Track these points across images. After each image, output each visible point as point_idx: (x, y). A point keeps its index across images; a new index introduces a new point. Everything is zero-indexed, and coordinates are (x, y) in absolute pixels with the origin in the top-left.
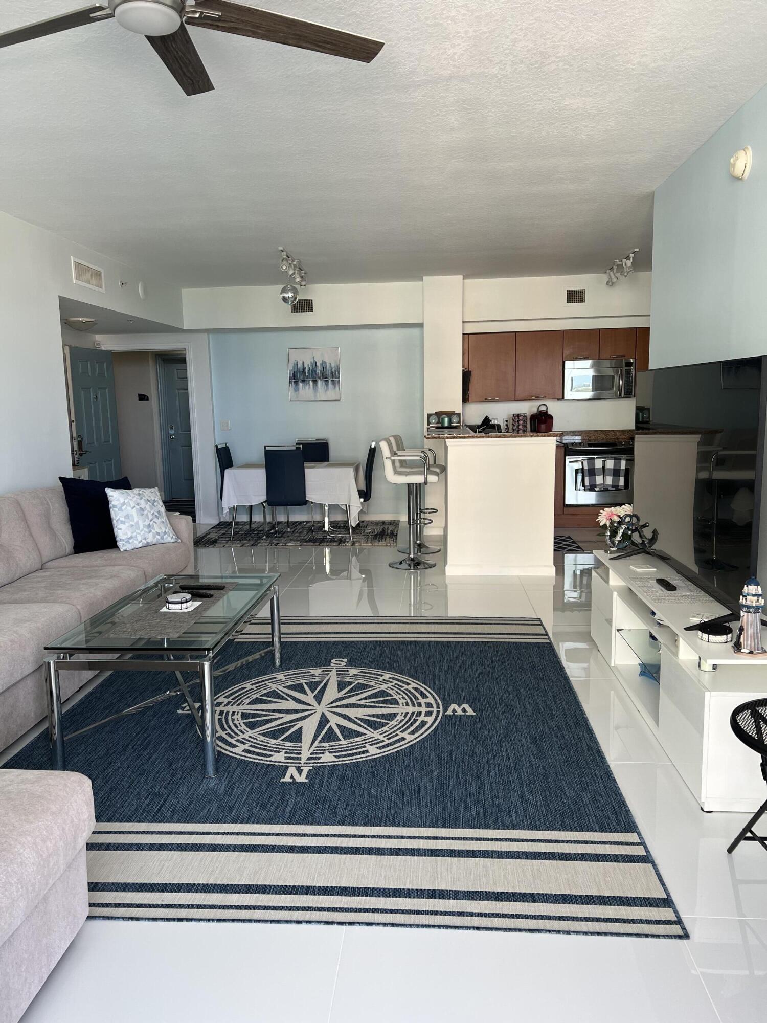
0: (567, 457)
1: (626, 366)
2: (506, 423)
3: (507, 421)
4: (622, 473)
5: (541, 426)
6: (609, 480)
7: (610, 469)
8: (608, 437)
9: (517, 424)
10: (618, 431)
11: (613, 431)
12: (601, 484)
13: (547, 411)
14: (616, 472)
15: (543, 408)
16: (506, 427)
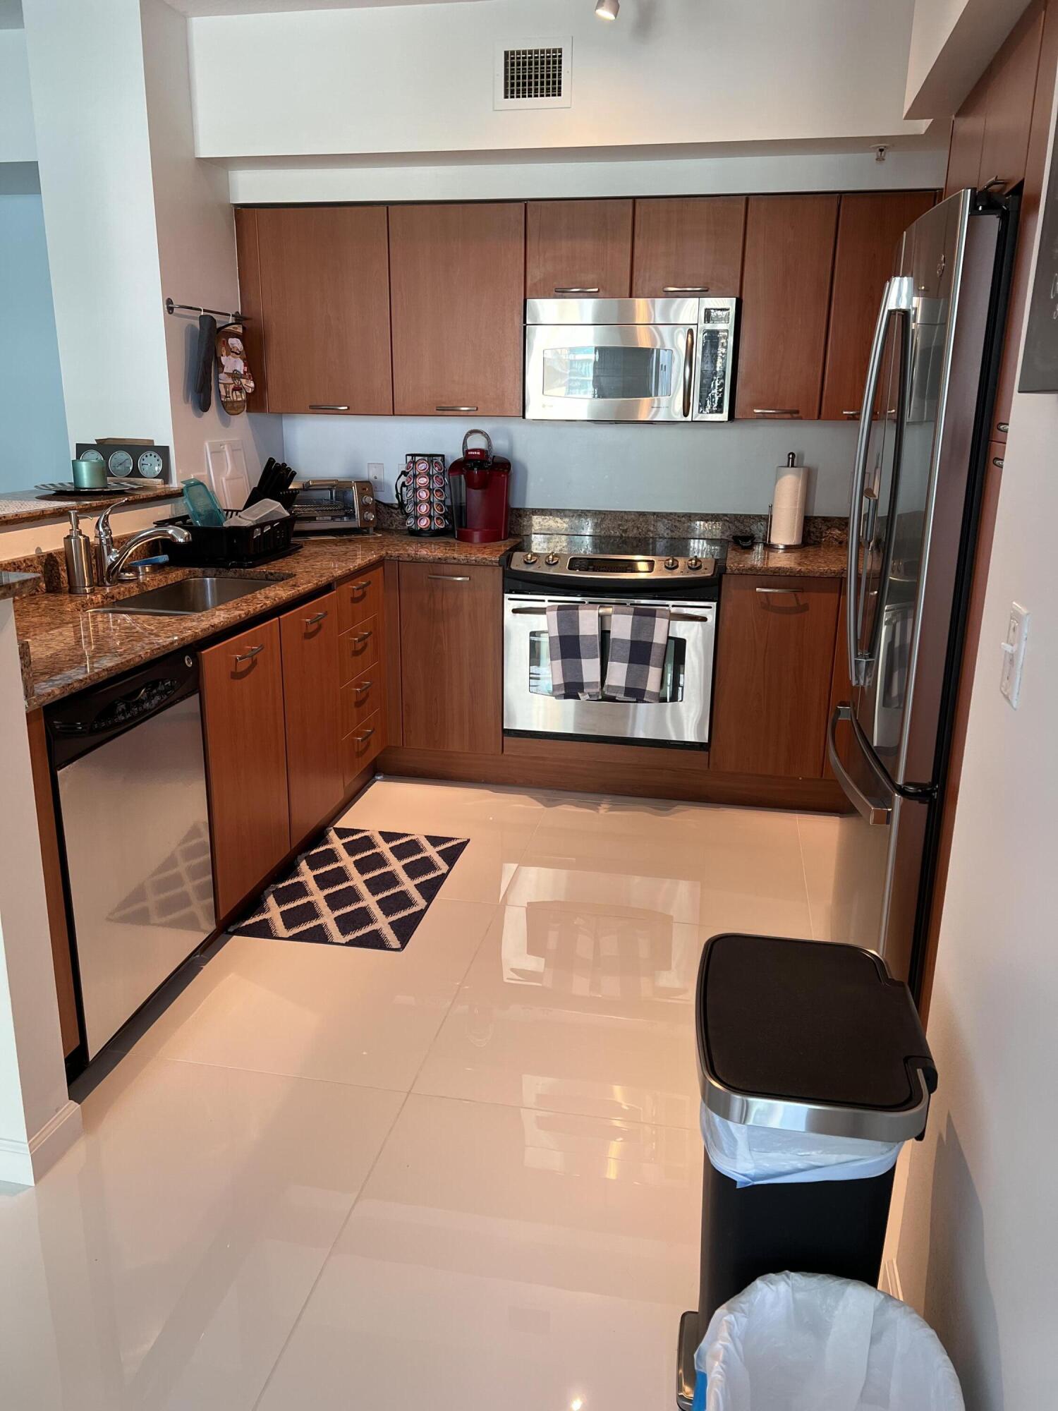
0: (510, 596)
1: (707, 320)
15: (477, 442)
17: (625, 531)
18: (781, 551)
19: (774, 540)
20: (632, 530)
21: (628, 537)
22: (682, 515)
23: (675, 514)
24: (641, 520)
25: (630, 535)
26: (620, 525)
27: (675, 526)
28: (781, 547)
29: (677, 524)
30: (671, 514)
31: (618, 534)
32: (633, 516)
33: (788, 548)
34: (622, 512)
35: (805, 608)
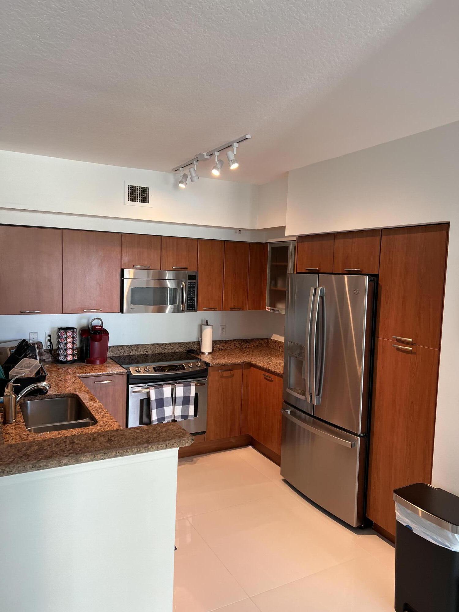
0: (130, 386)
1: (189, 279)
2: (49, 338)
3: (50, 336)
4: (192, 401)
5: (94, 344)
6: (179, 410)
7: (180, 397)
8: (166, 351)
9: (64, 342)
10: (175, 344)
11: (170, 344)
12: (171, 416)
13: (102, 326)
14: (186, 401)
15: (96, 323)
16: (49, 343)
17: (147, 352)
18: (207, 355)
19: (203, 351)
20: (150, 351)
21: (148, 354)
22: (168, 344)
23: (165, 344)
24: (153, 347)
25: (149, 353)
26: (145, 350)
27: (166, 348)
28: (207, 353)
29: (166, 347)
30: (164, 344)
31: (144, 353)
32: (150, 346)
33: (209, 353)
34: (146, 344)
35: (233, 375)
